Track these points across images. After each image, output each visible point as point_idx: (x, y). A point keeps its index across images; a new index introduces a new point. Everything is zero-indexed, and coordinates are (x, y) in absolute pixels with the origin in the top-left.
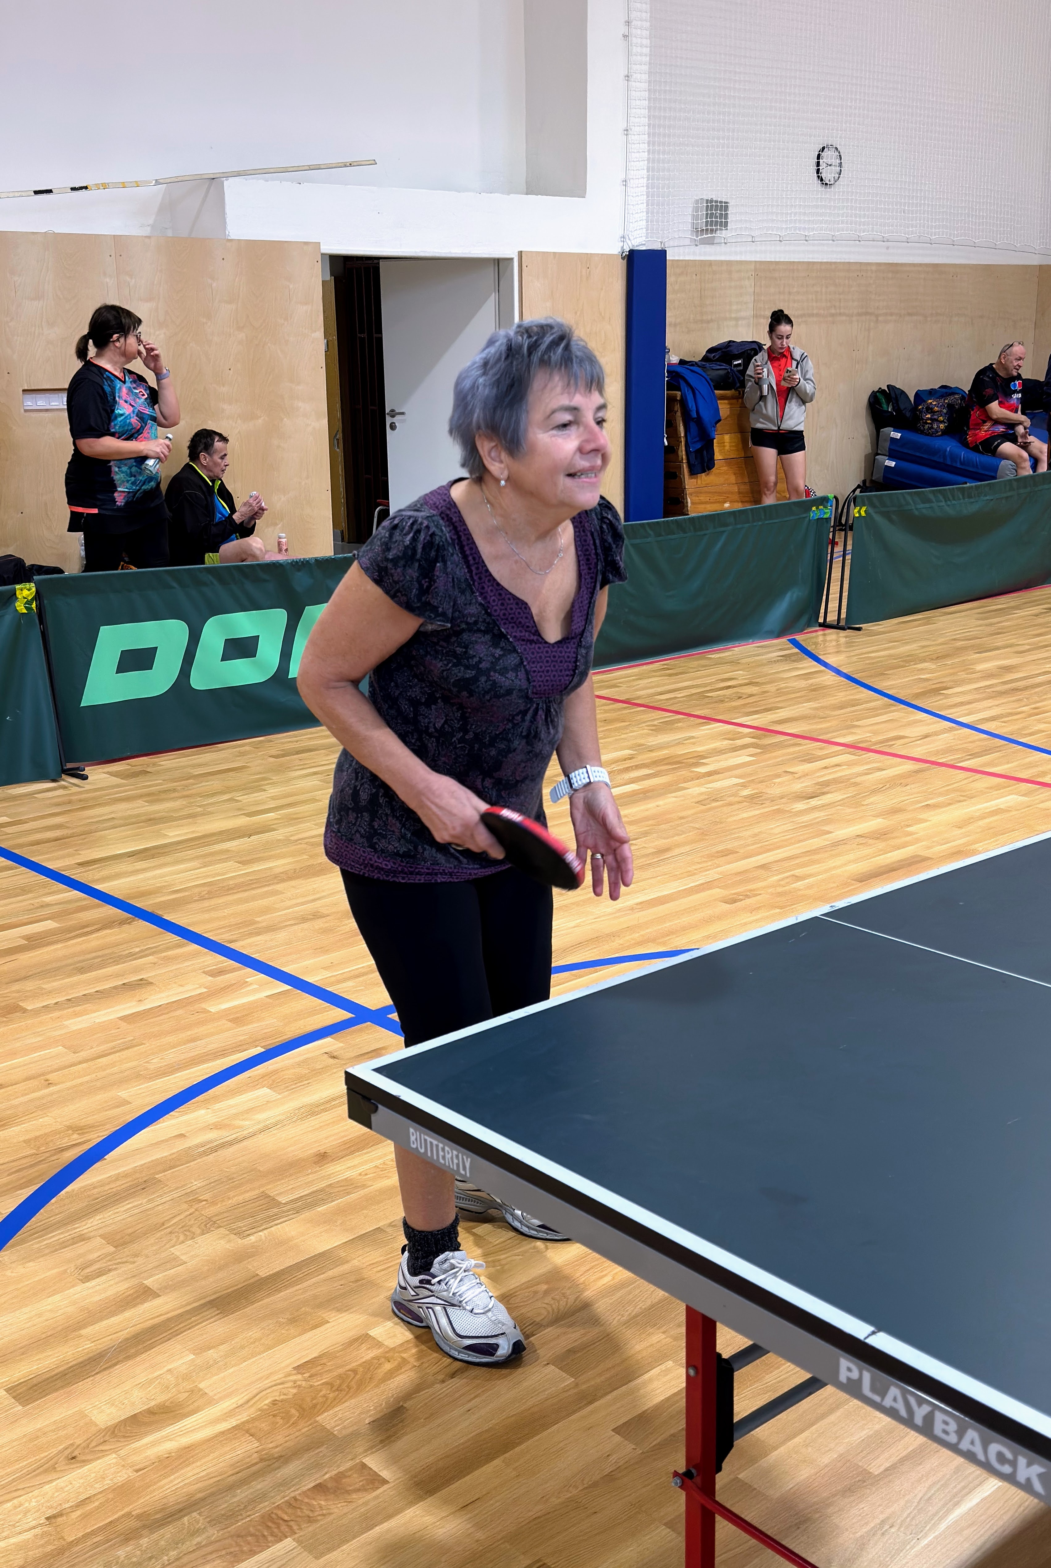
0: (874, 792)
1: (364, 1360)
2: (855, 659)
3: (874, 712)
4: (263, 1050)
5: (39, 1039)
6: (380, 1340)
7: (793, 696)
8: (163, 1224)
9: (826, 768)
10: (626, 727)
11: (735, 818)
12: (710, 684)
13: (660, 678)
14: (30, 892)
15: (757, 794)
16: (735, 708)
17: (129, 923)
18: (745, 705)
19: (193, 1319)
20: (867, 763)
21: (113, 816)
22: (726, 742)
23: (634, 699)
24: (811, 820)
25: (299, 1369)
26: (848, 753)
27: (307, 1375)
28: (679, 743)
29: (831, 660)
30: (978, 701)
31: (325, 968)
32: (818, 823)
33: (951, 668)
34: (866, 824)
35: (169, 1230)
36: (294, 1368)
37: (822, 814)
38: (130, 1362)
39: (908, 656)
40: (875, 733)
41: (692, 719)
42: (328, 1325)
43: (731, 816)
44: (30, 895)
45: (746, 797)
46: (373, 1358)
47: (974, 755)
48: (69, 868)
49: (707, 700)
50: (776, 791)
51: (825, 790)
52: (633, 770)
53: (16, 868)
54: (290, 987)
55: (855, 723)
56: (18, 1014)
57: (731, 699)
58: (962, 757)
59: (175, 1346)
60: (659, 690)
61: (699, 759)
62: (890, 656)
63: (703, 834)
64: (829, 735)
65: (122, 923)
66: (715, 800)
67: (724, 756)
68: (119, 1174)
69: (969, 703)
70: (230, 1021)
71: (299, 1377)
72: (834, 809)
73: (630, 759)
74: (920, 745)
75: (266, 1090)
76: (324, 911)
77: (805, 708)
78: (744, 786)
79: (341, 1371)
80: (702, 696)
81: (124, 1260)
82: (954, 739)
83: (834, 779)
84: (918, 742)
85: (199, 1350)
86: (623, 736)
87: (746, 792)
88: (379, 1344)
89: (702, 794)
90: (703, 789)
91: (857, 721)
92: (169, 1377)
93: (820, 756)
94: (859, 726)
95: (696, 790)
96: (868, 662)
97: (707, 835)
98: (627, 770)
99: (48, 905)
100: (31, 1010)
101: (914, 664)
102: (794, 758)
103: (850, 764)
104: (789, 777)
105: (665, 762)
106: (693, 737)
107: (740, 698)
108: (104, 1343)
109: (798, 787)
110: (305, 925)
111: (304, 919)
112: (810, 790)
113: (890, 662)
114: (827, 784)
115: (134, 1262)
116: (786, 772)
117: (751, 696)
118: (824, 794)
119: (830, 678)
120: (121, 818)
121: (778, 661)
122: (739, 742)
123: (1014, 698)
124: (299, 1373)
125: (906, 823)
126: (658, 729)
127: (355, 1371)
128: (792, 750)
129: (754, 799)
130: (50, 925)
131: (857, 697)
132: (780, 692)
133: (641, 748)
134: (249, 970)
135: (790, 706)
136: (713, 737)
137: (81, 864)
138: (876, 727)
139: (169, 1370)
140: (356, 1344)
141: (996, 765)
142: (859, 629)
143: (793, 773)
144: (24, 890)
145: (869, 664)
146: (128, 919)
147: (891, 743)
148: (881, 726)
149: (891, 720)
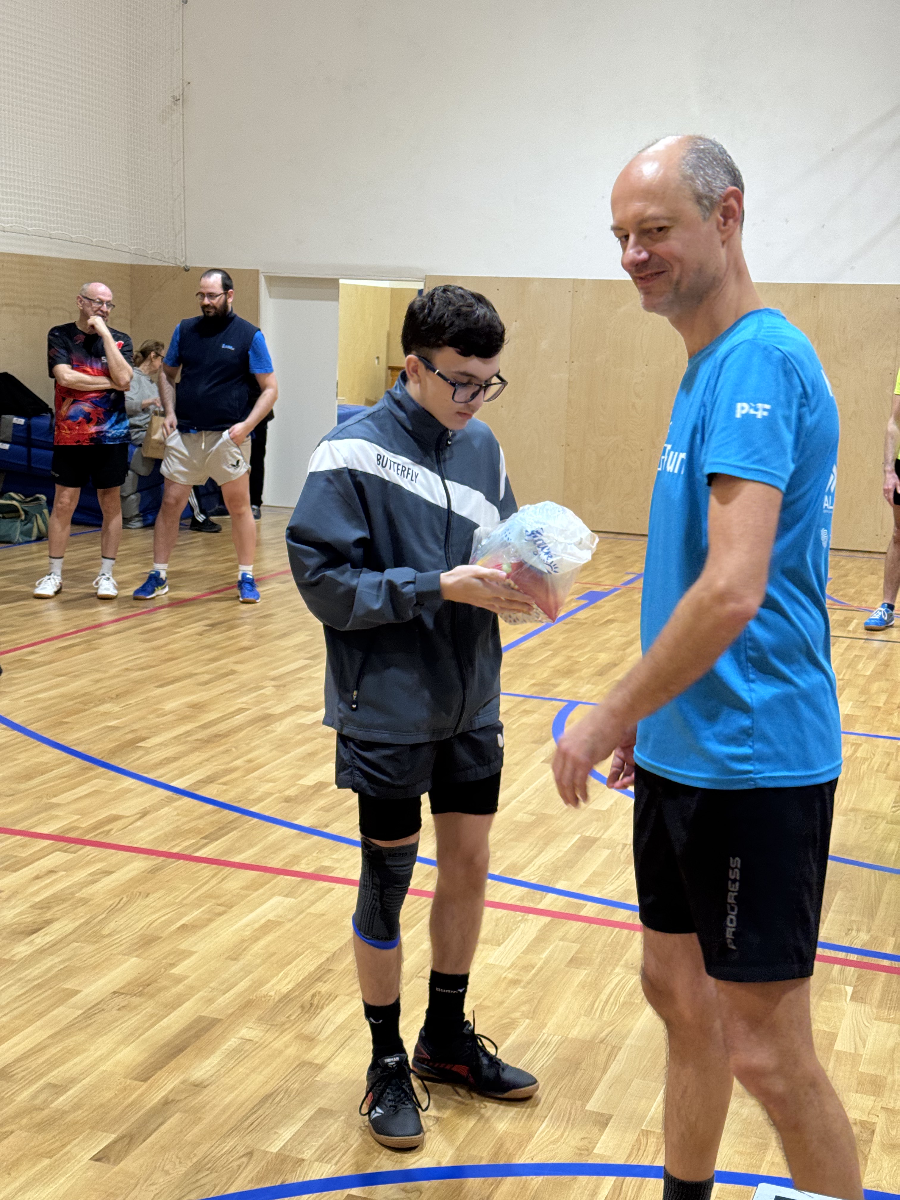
0: (113, 911)
20: (89, 863)
26: (58, 850)
30: (184, 756)
32: (55, 976)
33: (138, 710)
34: (119, 970)
39: (84, 695)
40: (83, 813)
47: (211, 838)
55: (54, 800)
58: (197, 842)
62: (62, 696)
69: (175, 759)
72: (68, 949)
74: (141, 829)
82: (178, 815)
83: (54, 896)
84: (139, 823)
91: (55, 796)
94: (58, 805)
101: (94, 707)
103: (68, 868)
112: (28, 919)
113: (65, 705)
118: (48, 922)
123: (221, 749)
125: (168, 961)
141: (240, 852)
147: (107, 828)
148: (86, 802)
149: (96, 792)
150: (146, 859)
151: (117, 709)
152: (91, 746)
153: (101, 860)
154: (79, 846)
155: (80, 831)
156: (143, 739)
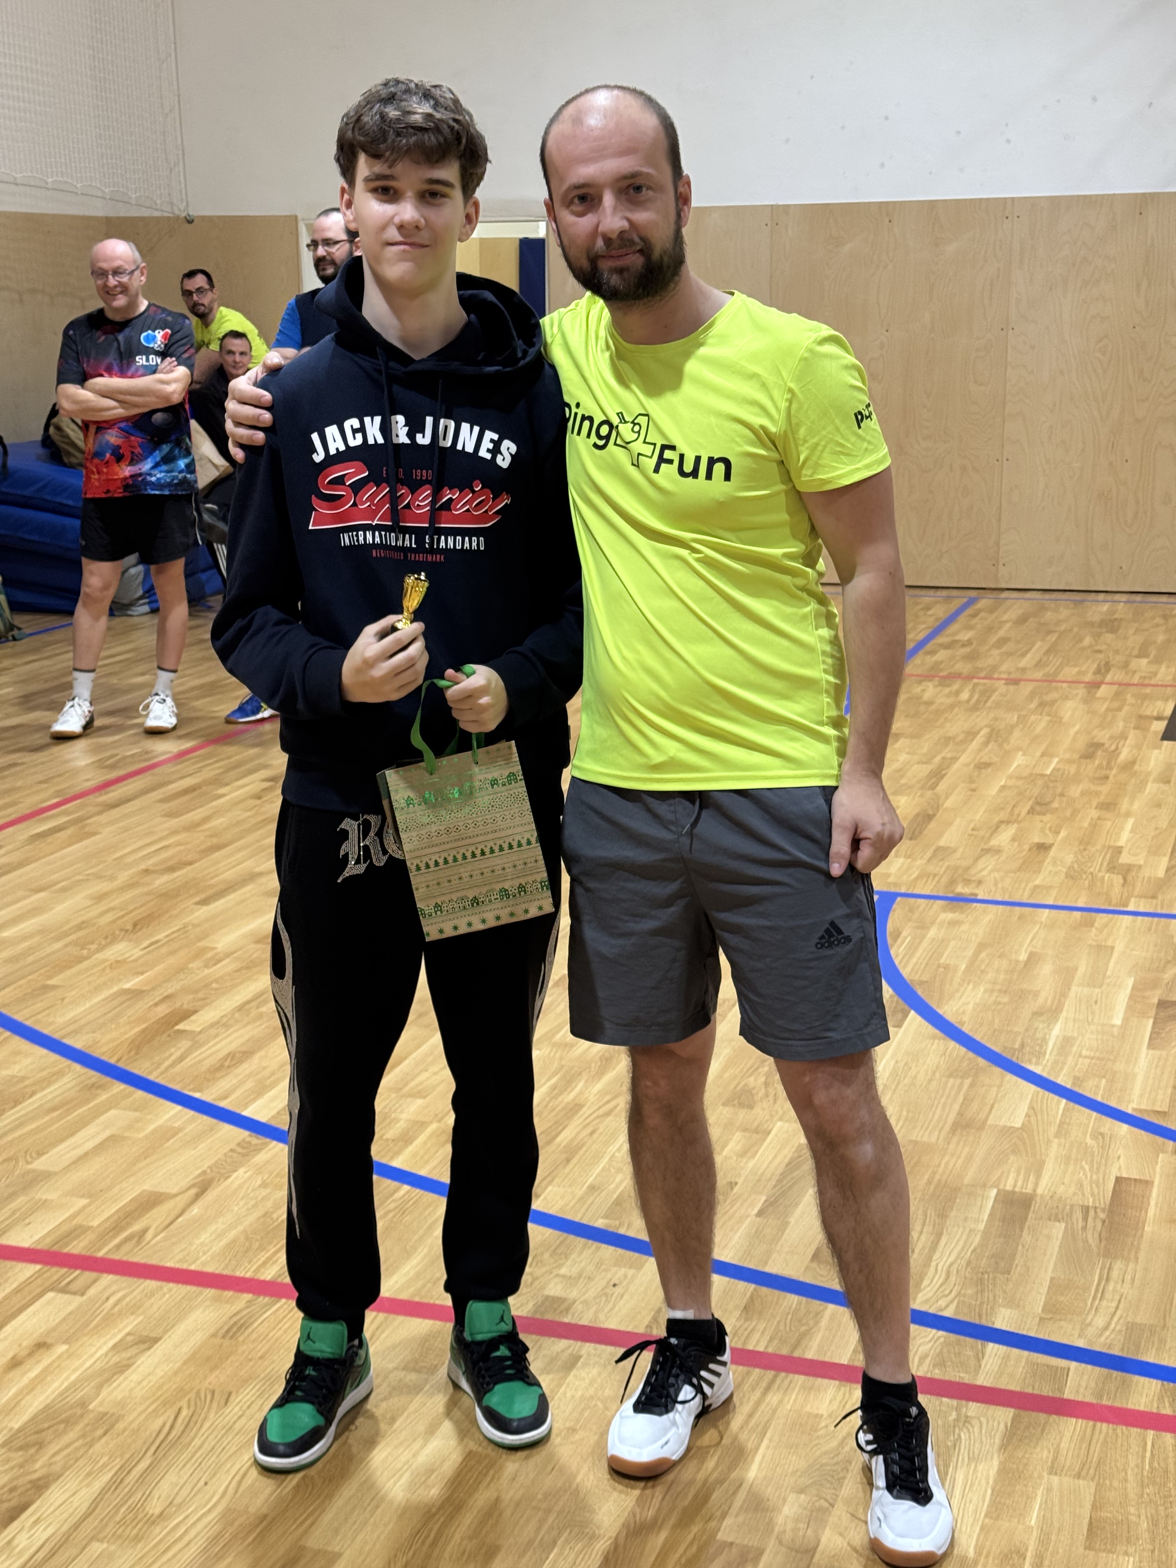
3: (66, 1117)
20: (110, 1320)
26: (52, 1288)
40: (92, 1193)
69: (244, 1055)
118: (41, 1486)
147: (136, 1227)
148: (96, 1165)
149: (113, 1140)
150: (216, 1299)
151: (137, 953)
152: (97, 1036)
153: (134, 1309)
154: (89, 1275)
155: (89, 1237)
156: (186, 1015)
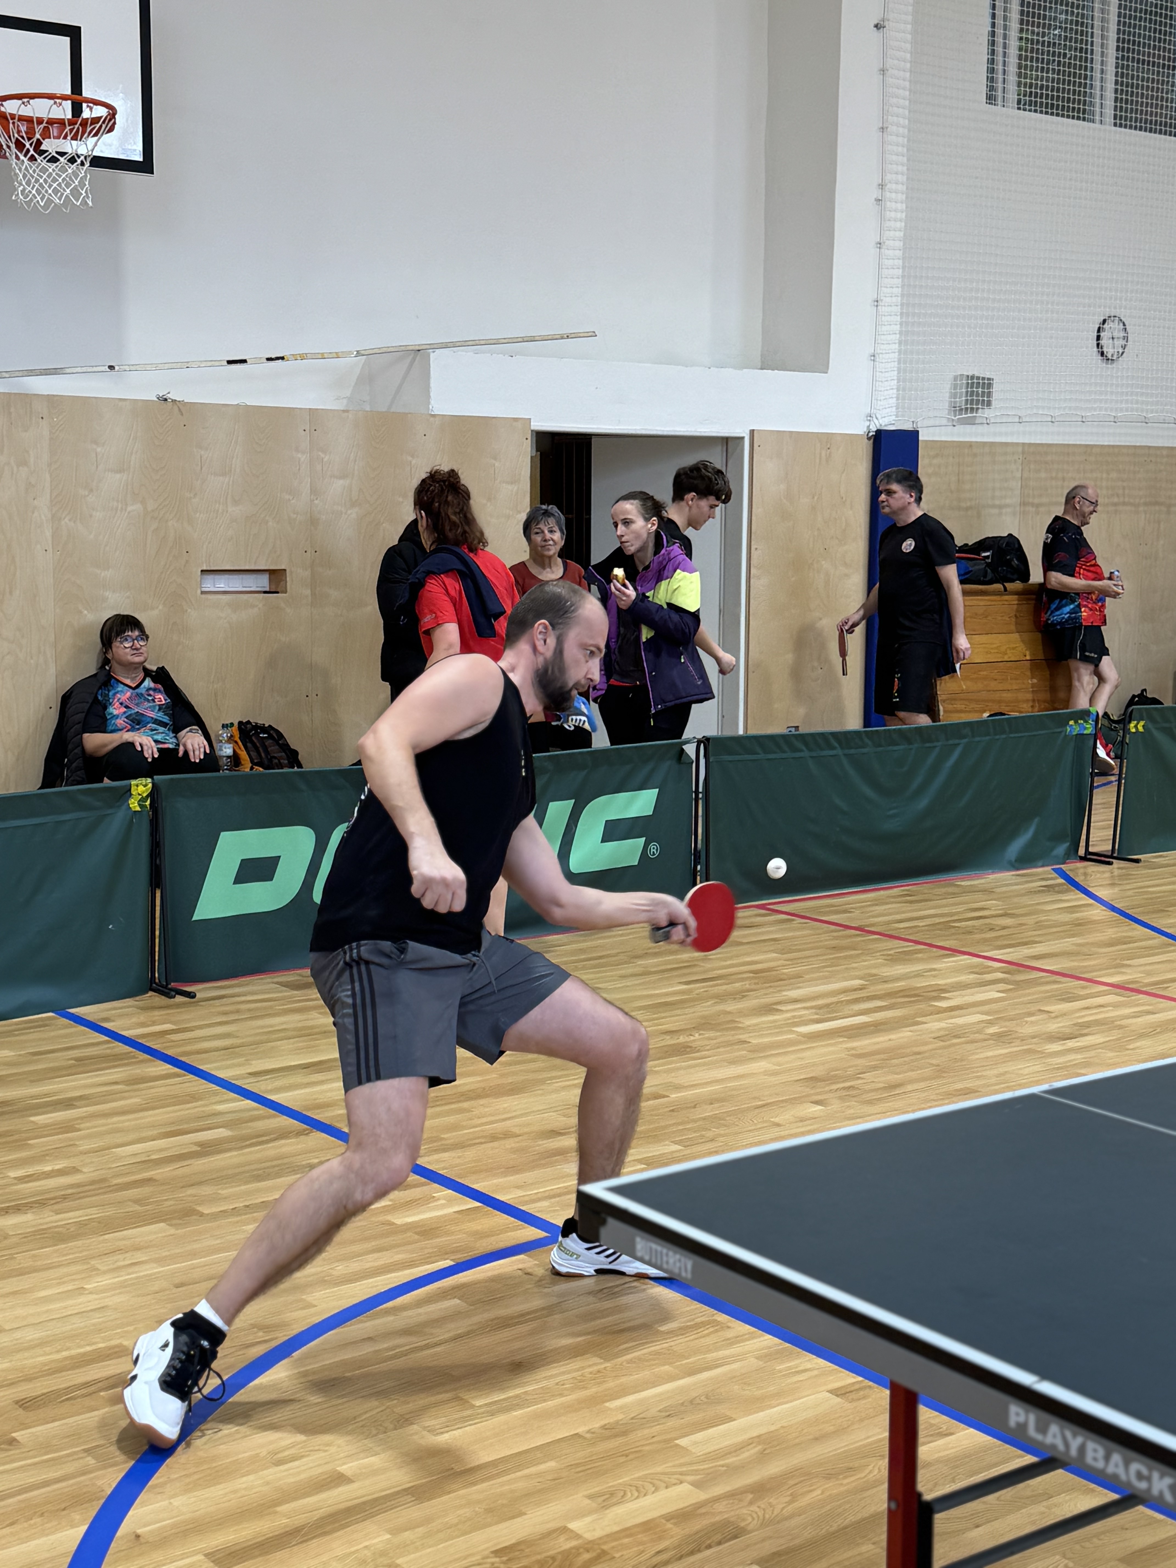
1: (562, 1549)
2: (1130, 893)
3: (1150, 951)
4: (452, 1263)
5: (218, 1241)
6: (579, 1532)
7: (1055, 930)
8: (355, 1418)
9: (1087, 1008)
10: (858, 956)
11: (977, 1057)
12: (958, 913)
13: (899, 905)
14: (201, 1099)
15: (1006, 1032)
16: (985, 940)
17: (307, 1134)
18: (997, 938)
19: (388, 1504)
21: (284, 1026)
22: (972, 976)
23: (868, 926)
24: (1066, 1062)
25: (497, 1553)
27: (505, 1559)
28: (918, 975)
29: (1101, 893)
31: (518, 1187)
35: (361, 1424)
36: (493, 1552)
37: (1079, 1056)
38: (328, 1538)
41: (935, 950)
42: (525, 1517)
43: (973, 1054)
44: (200, 1103)
45: (992, 1035)
46: (572, 1548)
48: (238, 1078)
49: (953, 930)
50: (1027, 1030)
51: (1085, 1031)
52: (864, 1001)
53: (185, 1075)
54: (478, 1204)
56: (194, 1217)
57: (982, 931)
59: (370, 1526)
60: (898, 917)
61: (940, 992)
63: (941, 1072)
64: (1095, 974)
65: (299, 1134)
66: (957, 1037)
67: (969, 991)
68: (307, 1371)
70: (416, 1233)
71: (497, 1560)
73: (861, 989)
75: (457, 1301)
76: (516, 1130)
77: (1067, 944)
78: (990, 1023)
79: (539, 1557)
80: (947, 926)
81: (317, 1448)
85: (395, 1531)
86: (854, 965)
87: (992, 1030)
88: (578, 1536)
89: (940, 1029)
90: (943, 1025)
92: (366, 1552)
93: (1082, 996)
95: (935, 1025)
96: (1145, 896)
97: (944, 1072)
98: (857, 1001)
99: (220, 1113)
100: (208, 1214)
102: (1050, 997)
104: (1045, 1016)
105: (901, 994)
106: (935, 970)
107: (991, 929)
108: (300, 1520)
109: (1053, 1027)
110: (496, 1144)
111: (494, 1138)
114: (1087, 1025)
115: (326, 1451)
116: (1040, 1010)
117: (1004, 928)
119: (1098, 912)
120: (294, 1029)
121: (1039, 891)
122: (988, 977)
124: (496, 1557)
126: (895, 959)
127: (553, 1558)
128: (1048, 987)
129: (1000, 1038)
130: (222, 1133)
131: (1130, 934)
132: (1039, 925)
133: (873, 979)
134: (436, 1185)
135: (1049, 940)
136: (958, 970)
137: (251, 1074)
138: (1148, 968)
139: (366, 1547)
140: (555, 1535)
142: (1137, 861)
143: (1049, 1012)
144: (193, 1098)
145: (1147, 899)
146: (305, 1130)
